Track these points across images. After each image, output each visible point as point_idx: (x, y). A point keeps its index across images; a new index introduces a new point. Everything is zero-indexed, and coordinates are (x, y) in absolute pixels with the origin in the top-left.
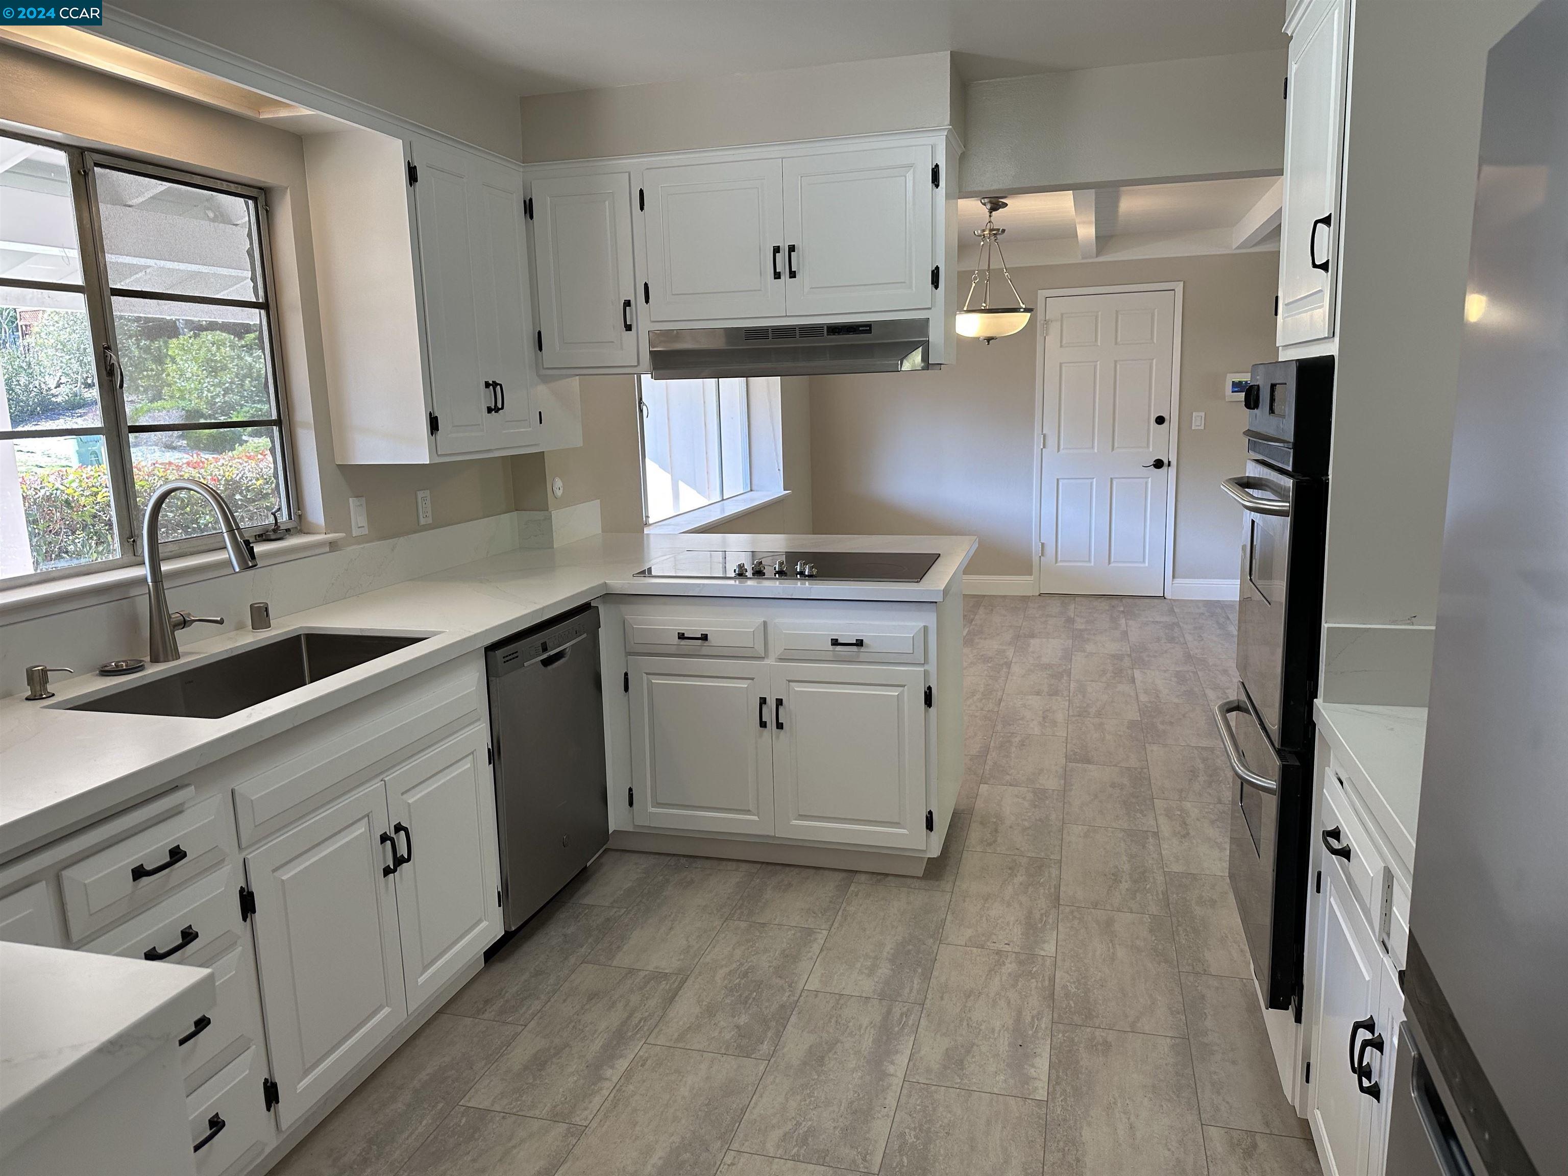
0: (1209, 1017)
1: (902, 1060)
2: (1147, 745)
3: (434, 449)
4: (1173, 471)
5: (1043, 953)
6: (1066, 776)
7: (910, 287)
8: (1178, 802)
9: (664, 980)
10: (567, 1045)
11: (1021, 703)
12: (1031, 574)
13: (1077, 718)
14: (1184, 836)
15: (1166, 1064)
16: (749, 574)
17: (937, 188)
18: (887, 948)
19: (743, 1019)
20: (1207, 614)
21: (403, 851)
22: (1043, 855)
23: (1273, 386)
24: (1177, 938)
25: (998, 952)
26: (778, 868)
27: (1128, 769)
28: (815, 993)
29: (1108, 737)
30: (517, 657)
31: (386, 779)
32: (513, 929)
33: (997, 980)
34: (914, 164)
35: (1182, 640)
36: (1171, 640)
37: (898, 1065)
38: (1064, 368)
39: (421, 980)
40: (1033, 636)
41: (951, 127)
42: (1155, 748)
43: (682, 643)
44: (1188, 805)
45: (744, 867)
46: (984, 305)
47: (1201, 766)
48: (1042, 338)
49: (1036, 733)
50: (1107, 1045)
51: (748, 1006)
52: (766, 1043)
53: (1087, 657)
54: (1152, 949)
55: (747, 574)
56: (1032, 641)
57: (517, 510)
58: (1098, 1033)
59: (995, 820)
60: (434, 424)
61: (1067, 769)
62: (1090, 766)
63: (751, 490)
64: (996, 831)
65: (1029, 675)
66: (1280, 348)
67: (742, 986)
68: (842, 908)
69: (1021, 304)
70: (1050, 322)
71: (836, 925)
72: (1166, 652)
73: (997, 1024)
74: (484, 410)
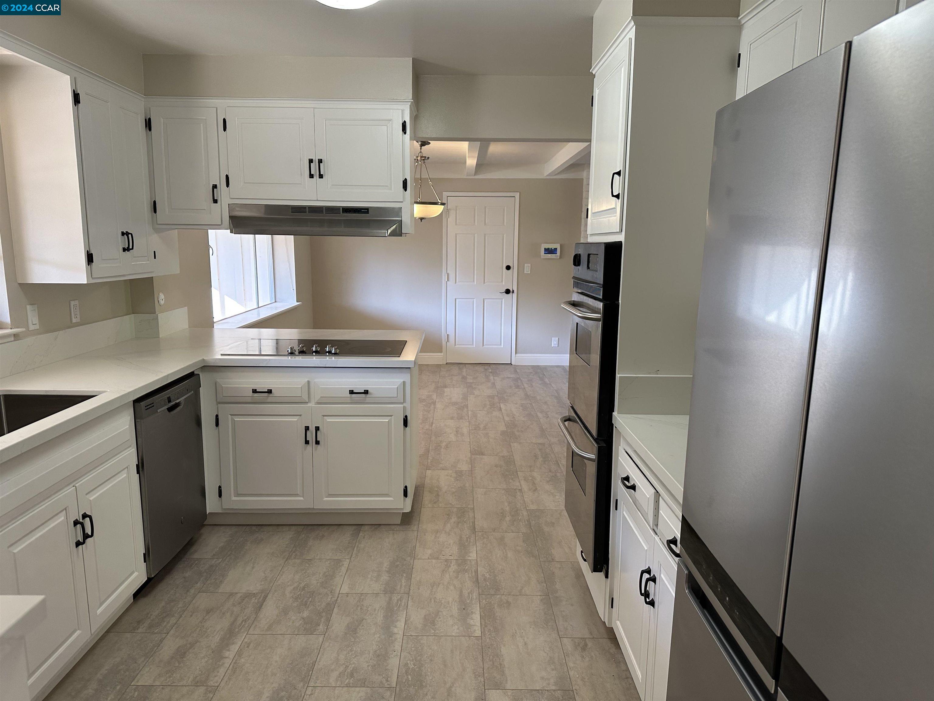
0: (558, 583)
1: (401, 624)
2: (511, 443)
3: (90, 274)
4: (515, 295)
5: (470, 558)
6: (472, 462)
7: (391, 189)
8: (530, 473)
9: (254, 597)
10: (197, 642)
11: (443, 424)
12: (441, 352)
13: (475, 431)
14: (535, 491)
15: (539, 610)
16: (297, 353)
17: (405, 134)
18: (385, 565)
19: (306, 614)
20: (534, 373)
21: (88, 531)
22: (464, 506)
23: (589, 255)
24: (537, 544)
25: (446, 560)
26: (315, 527)
27: (503, 457)
28: (347, 594)
29: (491, 440)
30: (153, 406)
31: (77, 485)
32: (153, 576)
33: (447, 576)
34: (392, 119)
35: (522, 387)
36: (518, 387)
37: (399, 627)
38: (458, 237)
39: (99, 611)
40: (446, 387)
41: (413, 101)
42: (515, 444)
43: (255, 396)
44: (535, 474)
45: (294, 528)
46: (419, 199)
47: (539, 453)
48: (446, 219)
49: (454, 440)
50: (508, 603)
51: (307, 606)
52: (321, 625)
53: (475, 397)
54: (525, 551)
55: (296, 353)
56: (446, 390)
57: (134, 313)
58: (503, 597)
59: (437, 489)
60: (90, 258)
61: (472, 459)
62: (484, 456)
63: (275, 302)
64: (438, 495)
65: (446, 408)
66: (589, 235)
67: (302, 595)
68: (356, 546)
69: (439, 200)
70: (450, 211)
71: (354, 556)
72: (515, 393)
73: (450, 599)
74: (121, 251)
